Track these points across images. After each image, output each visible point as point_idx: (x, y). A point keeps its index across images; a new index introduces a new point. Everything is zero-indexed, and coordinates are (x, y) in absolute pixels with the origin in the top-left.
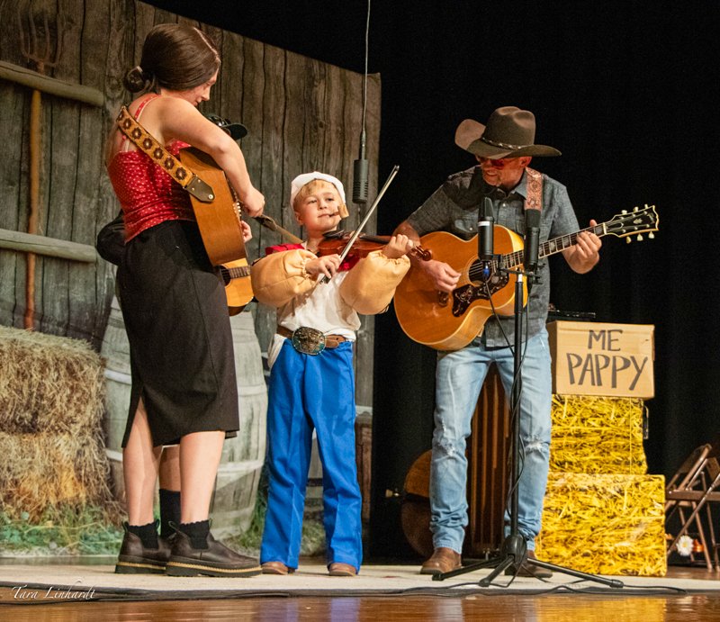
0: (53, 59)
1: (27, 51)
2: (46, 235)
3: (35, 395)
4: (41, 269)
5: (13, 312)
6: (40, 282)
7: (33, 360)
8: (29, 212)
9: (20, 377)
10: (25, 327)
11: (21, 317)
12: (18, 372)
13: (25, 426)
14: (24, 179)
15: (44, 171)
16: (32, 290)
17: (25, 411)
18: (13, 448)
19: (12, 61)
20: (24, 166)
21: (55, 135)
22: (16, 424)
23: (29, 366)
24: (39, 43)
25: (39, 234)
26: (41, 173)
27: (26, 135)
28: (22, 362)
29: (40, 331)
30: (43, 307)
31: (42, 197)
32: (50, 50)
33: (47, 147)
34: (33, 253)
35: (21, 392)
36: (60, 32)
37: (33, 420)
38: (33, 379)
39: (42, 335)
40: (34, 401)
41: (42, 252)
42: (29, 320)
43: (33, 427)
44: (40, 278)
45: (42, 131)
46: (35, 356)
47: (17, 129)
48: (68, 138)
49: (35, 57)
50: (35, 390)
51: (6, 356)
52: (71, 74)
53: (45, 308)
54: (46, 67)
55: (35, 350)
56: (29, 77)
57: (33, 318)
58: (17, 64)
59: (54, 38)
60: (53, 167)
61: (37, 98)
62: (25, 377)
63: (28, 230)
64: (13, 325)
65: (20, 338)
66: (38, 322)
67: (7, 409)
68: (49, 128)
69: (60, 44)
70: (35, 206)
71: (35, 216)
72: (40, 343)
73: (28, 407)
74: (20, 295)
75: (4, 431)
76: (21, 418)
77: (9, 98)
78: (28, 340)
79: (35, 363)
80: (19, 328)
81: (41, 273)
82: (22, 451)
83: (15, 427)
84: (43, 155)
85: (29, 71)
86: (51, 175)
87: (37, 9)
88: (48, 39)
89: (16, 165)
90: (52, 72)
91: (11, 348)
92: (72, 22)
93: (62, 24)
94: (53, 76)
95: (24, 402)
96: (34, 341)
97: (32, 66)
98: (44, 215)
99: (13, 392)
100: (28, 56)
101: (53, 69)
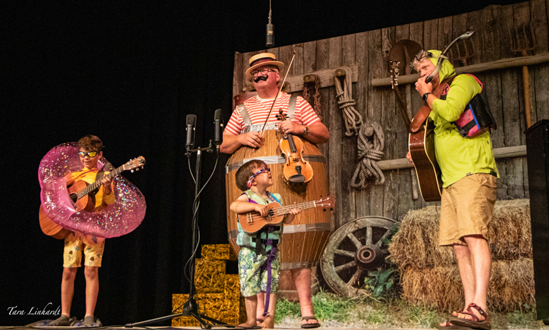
0: (531, 45)
1: (513, 49)
5: (524, 190)
14: (522, 116)
15: (532, 108)
19: (506, 58)
20: (522, 109)
21: (537, 86)
24: (521, 41)
26: (531, 110)
27: (521, 93)
32: (528, 42)
33: (533, 94)
36: (532, 31)
45: (530, 87)
47: (515, 91)
48: (544, 84)
49: (519, 50)
51: (524, 215)
52: (543, 50)
54: (528, 52)
56: (517, 61)
58: (509, 57)
59: (529, 35)
60: (537, 104)
61: (525, 70)
64: (525, 197)
67: (528, 245)
68: (533, 83)
69: (533, 36)
75: (529, 257)
77: (508, 77)
84: (531, 99)
85: (516, 58)
86: (536, 108)
87: (519, 24)
88: (526, 36)
89: (517, 110)
90: (533, 53)
92: (539, 21)
93: (533, 25)
94: (533, 54)
97: (519, 55)
100: (515, 51)
101: (533, 51)
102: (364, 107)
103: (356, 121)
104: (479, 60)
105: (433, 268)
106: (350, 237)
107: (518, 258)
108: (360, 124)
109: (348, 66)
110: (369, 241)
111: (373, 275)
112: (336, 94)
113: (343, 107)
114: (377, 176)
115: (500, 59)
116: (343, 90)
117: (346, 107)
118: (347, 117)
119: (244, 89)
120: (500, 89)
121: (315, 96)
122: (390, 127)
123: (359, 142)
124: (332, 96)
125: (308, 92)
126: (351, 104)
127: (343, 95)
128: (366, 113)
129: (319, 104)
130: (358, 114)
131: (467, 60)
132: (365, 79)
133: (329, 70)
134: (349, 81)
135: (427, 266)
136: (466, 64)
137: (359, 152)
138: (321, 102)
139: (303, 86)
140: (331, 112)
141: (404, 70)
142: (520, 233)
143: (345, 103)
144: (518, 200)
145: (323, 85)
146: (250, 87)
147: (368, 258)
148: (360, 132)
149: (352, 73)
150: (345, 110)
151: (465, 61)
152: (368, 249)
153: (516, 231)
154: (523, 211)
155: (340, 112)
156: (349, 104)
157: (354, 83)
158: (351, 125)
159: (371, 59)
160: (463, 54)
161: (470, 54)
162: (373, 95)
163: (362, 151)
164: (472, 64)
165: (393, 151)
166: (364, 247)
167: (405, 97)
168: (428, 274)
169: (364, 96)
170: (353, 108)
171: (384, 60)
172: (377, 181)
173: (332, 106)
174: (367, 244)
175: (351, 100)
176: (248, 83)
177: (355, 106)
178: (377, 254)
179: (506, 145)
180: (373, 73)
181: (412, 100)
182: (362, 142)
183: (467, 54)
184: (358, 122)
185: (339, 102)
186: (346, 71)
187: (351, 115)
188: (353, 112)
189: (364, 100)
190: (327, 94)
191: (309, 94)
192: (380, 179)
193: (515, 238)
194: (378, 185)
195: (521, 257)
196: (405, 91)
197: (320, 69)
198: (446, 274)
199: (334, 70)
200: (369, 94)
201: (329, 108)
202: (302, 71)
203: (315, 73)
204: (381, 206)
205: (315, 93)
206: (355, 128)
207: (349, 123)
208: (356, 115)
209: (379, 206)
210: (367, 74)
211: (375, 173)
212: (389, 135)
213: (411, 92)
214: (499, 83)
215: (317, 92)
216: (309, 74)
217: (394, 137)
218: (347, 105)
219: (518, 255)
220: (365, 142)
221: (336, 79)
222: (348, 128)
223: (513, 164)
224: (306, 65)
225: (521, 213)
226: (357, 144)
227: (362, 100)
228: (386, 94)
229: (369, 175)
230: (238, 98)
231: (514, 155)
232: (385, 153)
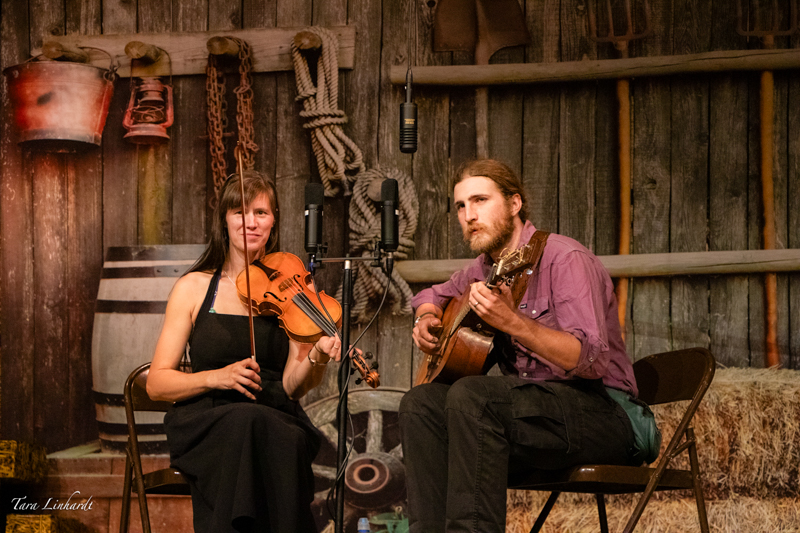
0: (786, 25)
1: (744, 29)
2: (789, 247)
3: (791, 448)
4: (785, 290)
5: (749, 349)
6: (785, 307)
7: (785, 405)
8: (762, 223)
9: (768, 428)
10: (767, 365)
11: (762, 354)
12: (764, 422)
13: (780, 487)
14: (753, 185)
15: (778, 169)
16: (773, 319)
17: (777, 469)
18: (767, 518)
19: (725, 49)
20: (753, 167)
21: (793, 119)
22: (768, 486)
23: (780, 412)
24: (763, 13)
25: (777, 247)
26: (775, 173)
27: (754, 132)
28: (768, 409)
29: (790, 368)
30: (790, 337)
31: (777, 202)
32: (779, 16)
33: (781, 137)
34: (773, 273)
35: (771, 446)
37: (790, 480)
38: (787, 429)
39: (792, 372)
40: (789, 456)
41: (784, 269)
42: (774, 355)
43: (793, 488)
44: (785, 302)
45: (775, 119)
46: (786, 400)
47: (740, 126)
49: (757, 32)
50: (790, 442)
51: (745, 403)
53: (793, 338)
54: (777, 38)
55: (786, 392)
56: (750, 59)
57: (778, 353)
58: (733, 48)
60: (792, 160)
61: (768, 81)
62: (774, 427)
63: (762, 244)
64: (750, 365)
65: (761, 380)
66: (786, 357)
67: (753, 469)
68: (785, 113)
70: (770, 215)
71: (769, 227)
72: (791, 382)
73: (780, 465)
74: (756, 327)
75: (752, 496)
76: (773, 479)
77: (726, 93)
78: (774, 380)
79: (788, 408)
80: (759, 367)
81: (785, 295)
82: (781, 521)
83: (766, 490)
84: (777, 148)
86: (788, 171)
88: (776, 3)
89: (742, 170)
90: (788, 42)
91: (752, 395)
94: (789, 46)
95: (776, 458)
96: (781, 381)
97: (756, 44)
98: (782, 223)
99: (760, 447)
100: (747, 34)
101: (789, 37)
102: (370, 131)
103: (345, 161)
104: (659, 49)
105: (529, 509)
106: (326, 433)
107: (727, 495)
108: (357, 170)
109: (328, 26)
110: (374, 443)
111: (381, 522)
112: (294, 91)
113: (312, 125)
114: (398, 296)
115: (710, 49)
116: (315, 85)
117: (321, 127)
118: (323, 150)
119: (35, 53)
120: (705, 117)
121: (239, 92)
122: (434, 184)
123: (352, 213)
124: (284, 97)
125: (220, 80)
126: (335, 120)
127: (314, 96)
128: (374, 145)
129: (250, 113)
130: (353, 146)
131: (631, 45)
132: (372, 64)
133: (278, 33)
134: (331, 64)
135: (515, 506)
136: (625, 54)
137: (352, 236)
138: (255, 107)
139: (205, 63)
140: (280, 136)
141: (473, 51)
142: (734, 443)
143: (318, 117)
144: (734, 370)
145: (260, 67)
146: (53, 50)
147: (370, 482)
148: (356, 189)
149: (339, 46)
150: (319, 133)
151: (623, 45)
152: (372, 462)
153: (726, 437)
154: (743, 394)
155: (305, 136)
156: (329, 120)
157: (343, 71)
158: (334, 172)
159: (387, 14)
160: (621, 29)
161: (638, 32)
162: (391, 105)
163: (359, 234)
164: (641, 55)
165: (439, 240)
166: (362, 457)
167: (474, 118)
168: (517, 523)
169: (370, 105)
170: (339, 132)
171: (423, 24)
172: (398, 306)
173: (283, 121)
174: (368, 451)
175: (337, 111)
176: (47, 37)
177: (347, 128)
178: (392, 474)
179: (711, 247)
180: (393, 52)
181: (489, 126)
182: (361, 214)
183: (631, 30)
184: (352, 166)
185: (302, 114)
186: (324, 37)
187: (334, 147)
188: (340, 140)
189: (370, 113)
190: (270, 90)
191: (223, 86)
192: (404, 302)
193: (722, 451)
194: (401, 317)
195: (734, 495)
196: (473, 102)
197: (252, 26)
198: (560, 524)
199: (292, 34)
200: (383, 101)
201: (276, 126)
202: (203, 25)
203: (239, 35)
204: (407, 365)
205: (238, 84)
206: (344, 178)
207: (326, 166)
208: (347, 148)
209: (402, 366)
210: (377, 53)
211: (393, 289)
212: (430, 203)
213: (490, 109)
214: (705, 104)
215: (244, 82)
216: (221, 35)
217: (443, 208)
218: (323, 121)
219: (727, 490)
220: (368, 212)
221: (298, 57)
222: (325, 176)
223: (726, 293)
224: (213, 13)
225: (739, 399)
226: (347, 216)
227: (364, 114)
228: (427, 106)
229: (376, 293)
230: (17, 73)
231: (729, 269)
232: (419, 244)
